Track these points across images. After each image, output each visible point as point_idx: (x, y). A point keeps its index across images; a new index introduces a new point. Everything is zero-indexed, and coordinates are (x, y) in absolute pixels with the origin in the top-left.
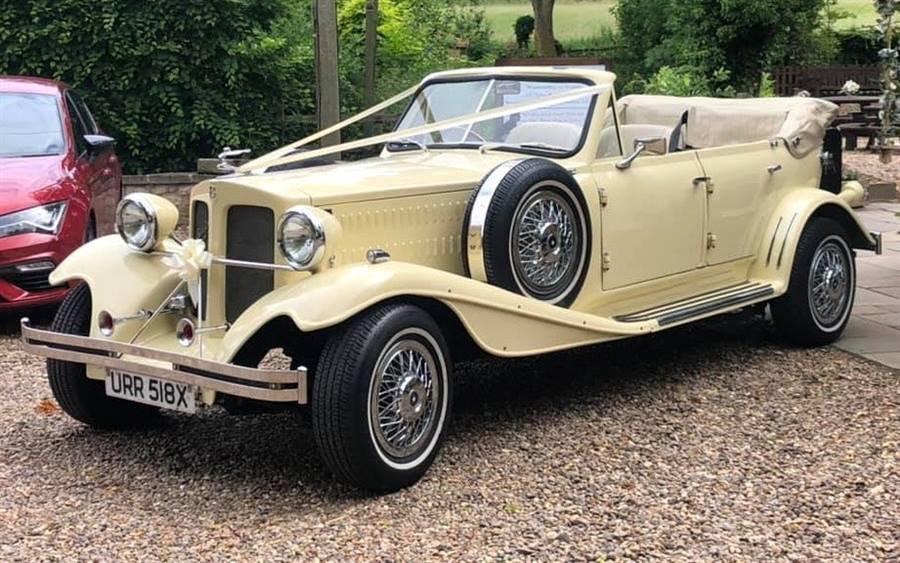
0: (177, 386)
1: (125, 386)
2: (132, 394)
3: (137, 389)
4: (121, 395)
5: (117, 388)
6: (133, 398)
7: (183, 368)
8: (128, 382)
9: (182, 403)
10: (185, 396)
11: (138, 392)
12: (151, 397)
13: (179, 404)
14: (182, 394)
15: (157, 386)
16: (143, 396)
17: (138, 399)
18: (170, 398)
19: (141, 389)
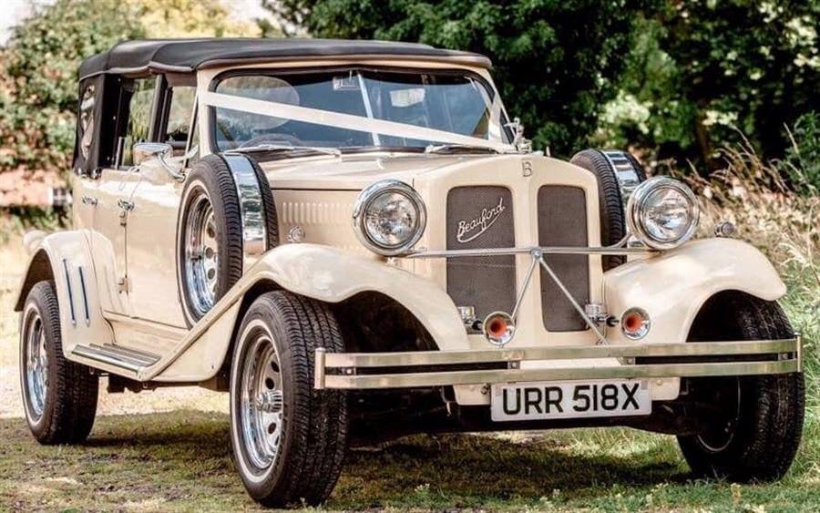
1: (528, 403)
2: (540, 411)
3: (548, 402)
7: (641, 360)
8: (533, 397)
11: (552, 407)
12: (576, 408)
13: (624, 407)
16: (561, 410)
19: (557, 403)
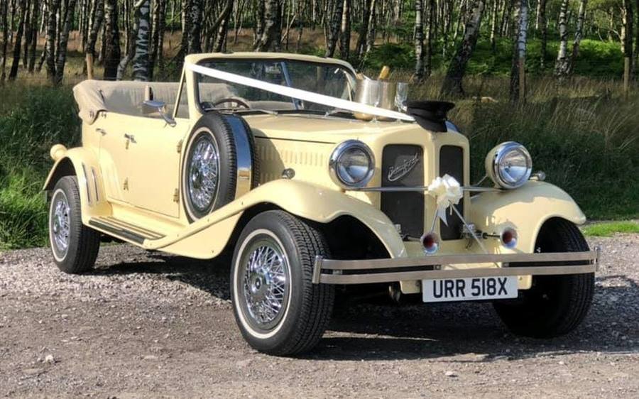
0: (499, 279)
4: (443, 299)
5: (438, 293)
6: (455, 299)
9: (503, 292)
10: (505, 286)
14: (502, 284)
15: (479, 284)
17: (461, 298)
18: (491, 290)
